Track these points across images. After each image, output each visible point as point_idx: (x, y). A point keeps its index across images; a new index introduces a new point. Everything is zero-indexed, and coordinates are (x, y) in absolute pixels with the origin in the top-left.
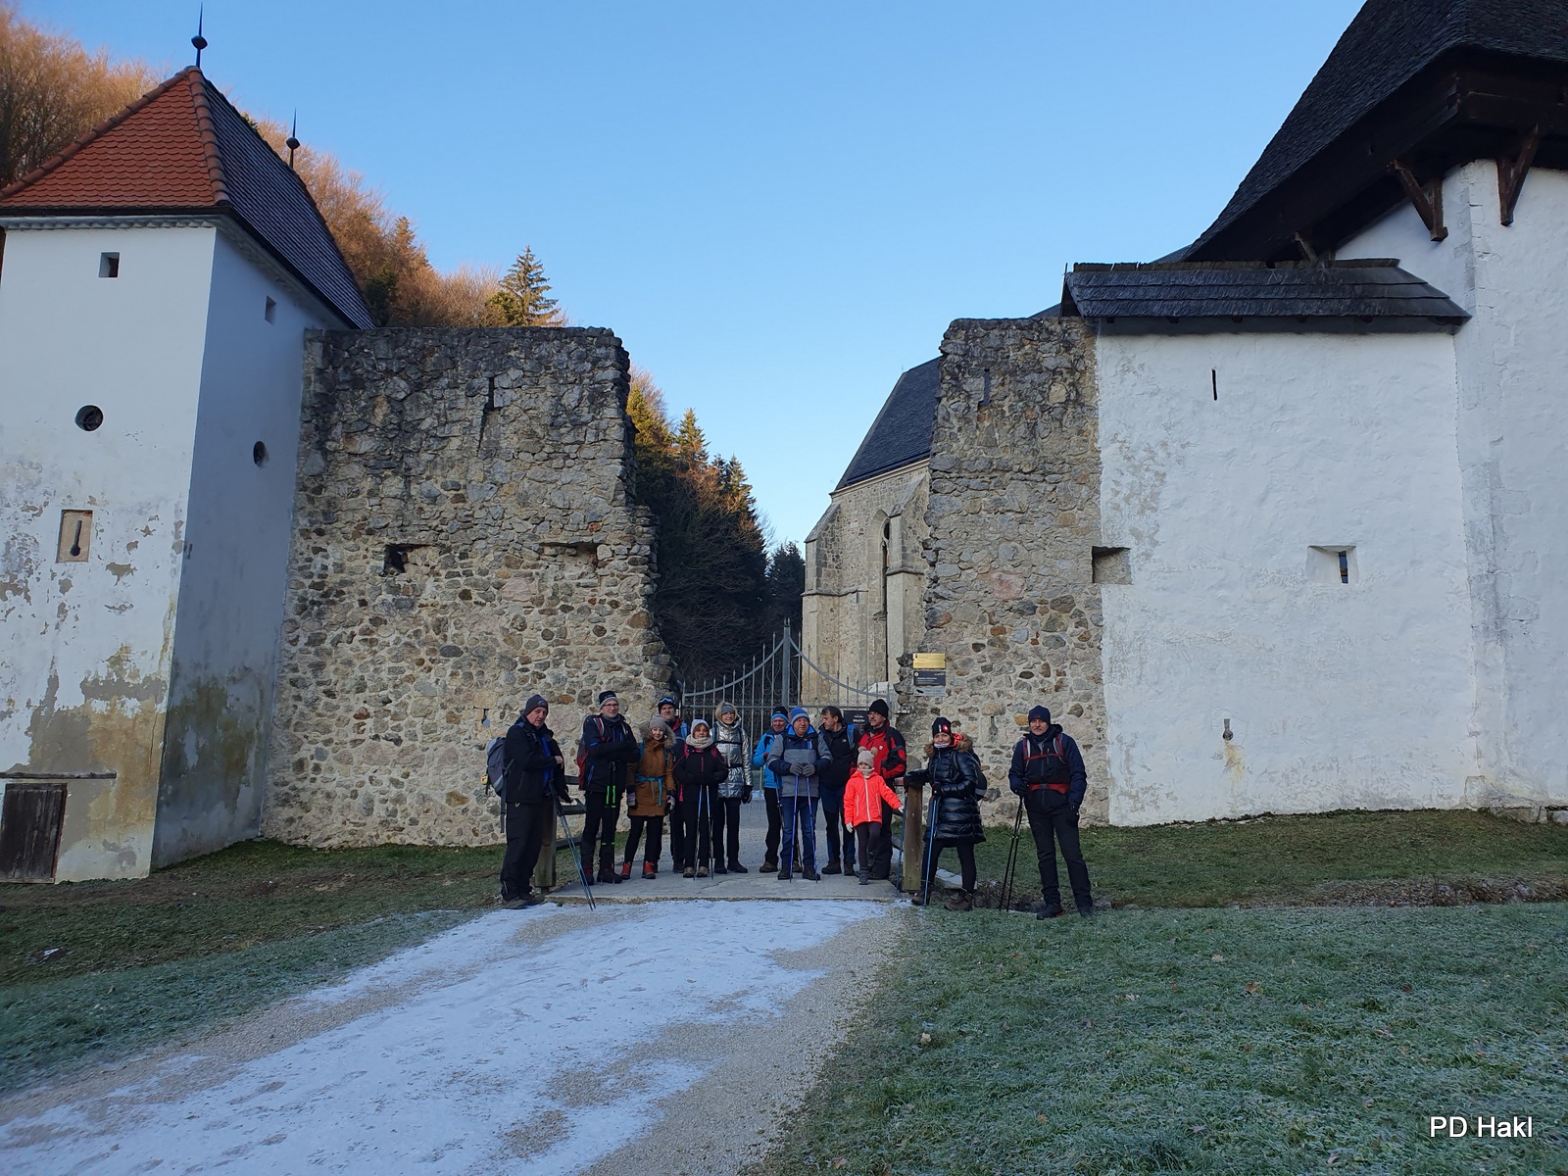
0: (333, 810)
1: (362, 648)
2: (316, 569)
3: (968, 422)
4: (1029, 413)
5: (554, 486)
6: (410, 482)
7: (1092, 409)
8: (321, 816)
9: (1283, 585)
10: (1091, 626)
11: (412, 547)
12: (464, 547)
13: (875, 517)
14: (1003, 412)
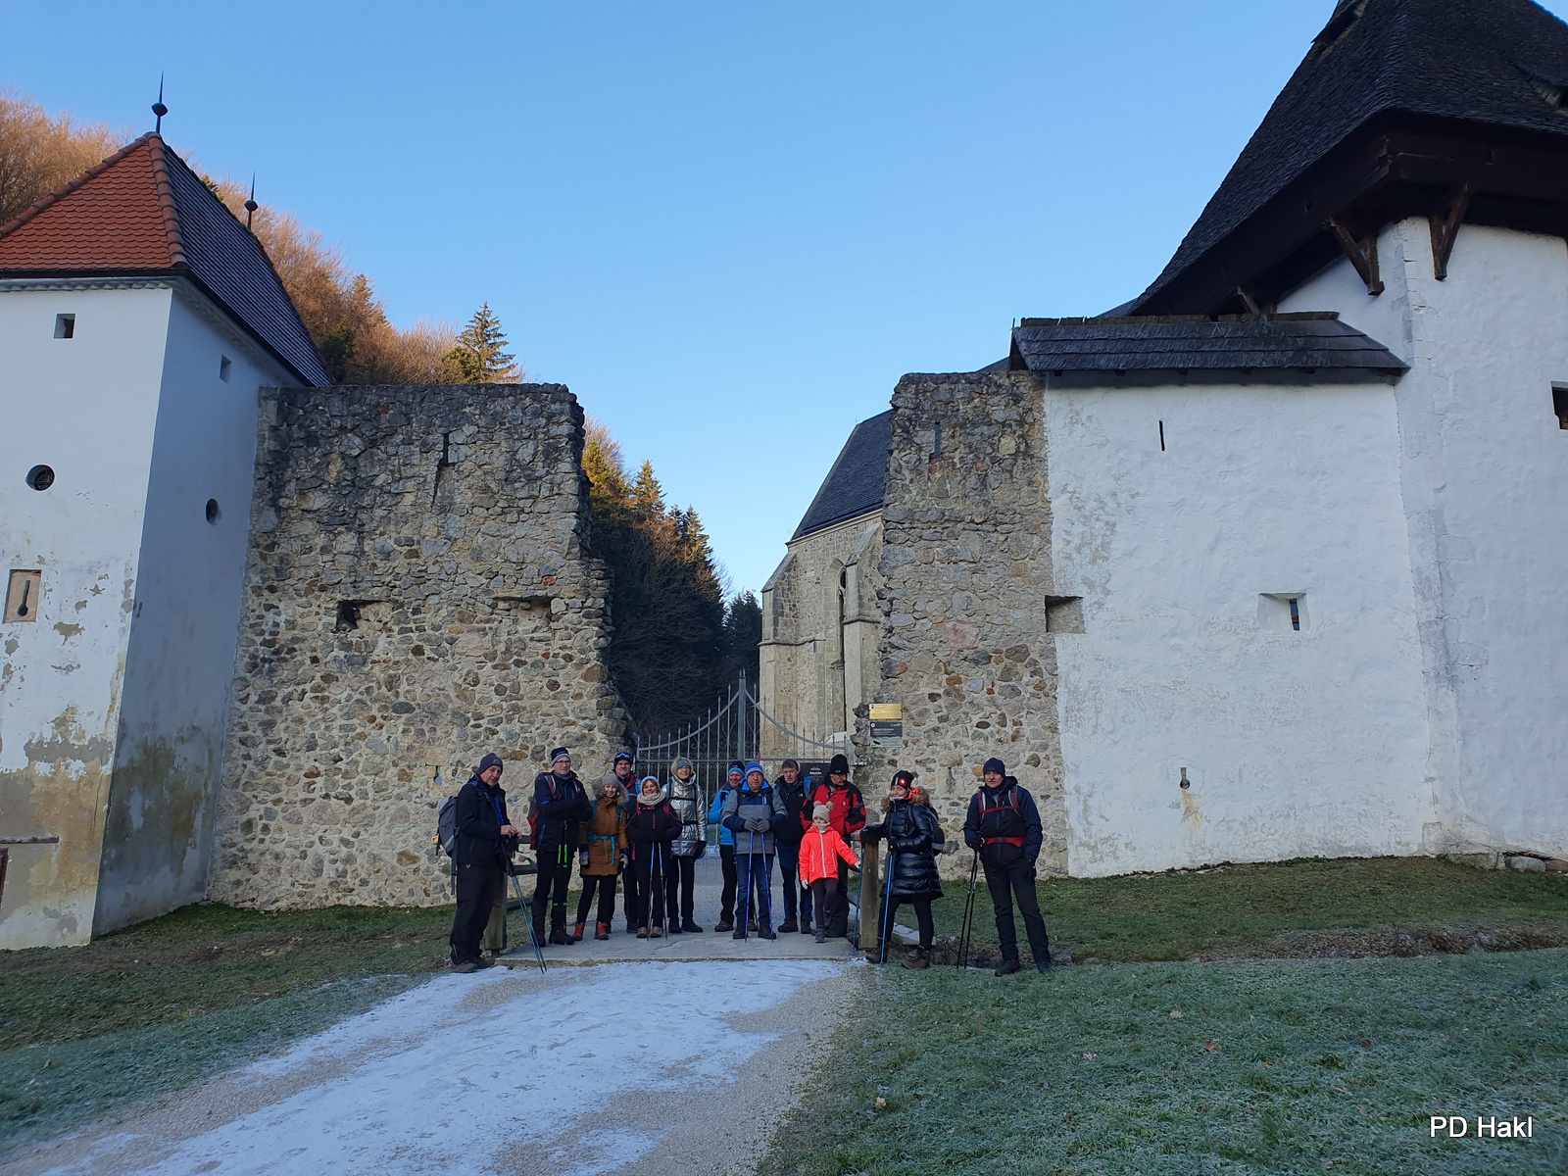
0: (283, 871)
1: (313, 705)
2: (267, 627)
3: (920, 474)
4: (979, 465)
5: (508, 540)
6: (363, 538)
7: (1042, 460)
8: (269, 877)
9: (1236, 633)
10: (1046, 675)
11: (365, 603)
12: (417, 603)
13: (831, 566)
14: (954, 464)
